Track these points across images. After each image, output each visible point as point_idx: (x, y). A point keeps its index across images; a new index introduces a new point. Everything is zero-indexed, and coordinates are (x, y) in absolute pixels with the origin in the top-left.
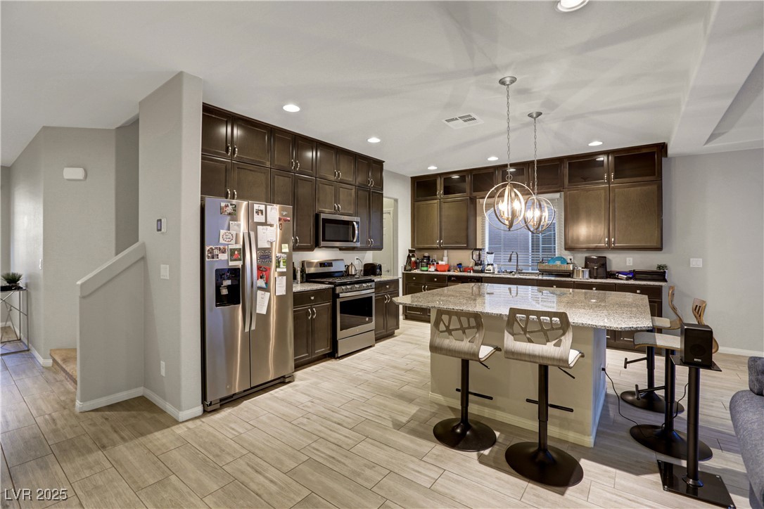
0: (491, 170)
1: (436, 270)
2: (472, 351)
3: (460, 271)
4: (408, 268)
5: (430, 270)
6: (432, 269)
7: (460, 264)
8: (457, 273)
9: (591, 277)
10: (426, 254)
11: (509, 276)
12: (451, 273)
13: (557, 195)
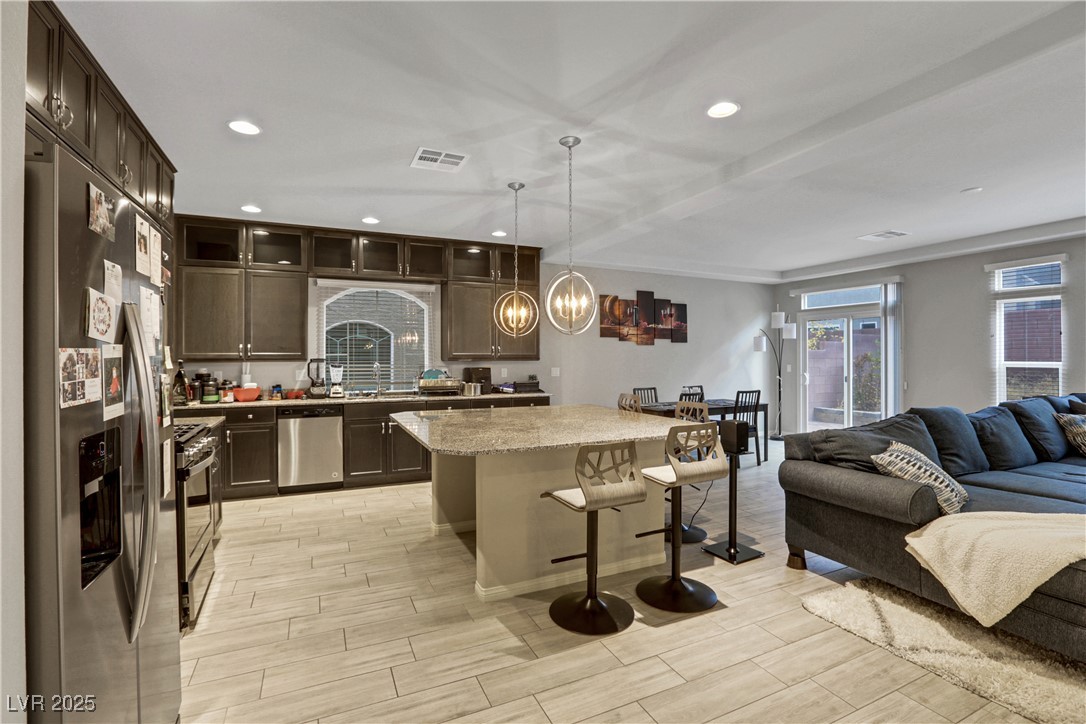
0: (347, 237)
1: (236, 400)
2: (639, 491)
3: (282, 398)
4: (180, 399)
5: (226, 399)
6: (230, 397)
7: (279, 386)
8: (278, 402)
9: (482, 393)
10: (203, 370)
11: (365, 400)
12: (265, 403)
13: (432, 288)
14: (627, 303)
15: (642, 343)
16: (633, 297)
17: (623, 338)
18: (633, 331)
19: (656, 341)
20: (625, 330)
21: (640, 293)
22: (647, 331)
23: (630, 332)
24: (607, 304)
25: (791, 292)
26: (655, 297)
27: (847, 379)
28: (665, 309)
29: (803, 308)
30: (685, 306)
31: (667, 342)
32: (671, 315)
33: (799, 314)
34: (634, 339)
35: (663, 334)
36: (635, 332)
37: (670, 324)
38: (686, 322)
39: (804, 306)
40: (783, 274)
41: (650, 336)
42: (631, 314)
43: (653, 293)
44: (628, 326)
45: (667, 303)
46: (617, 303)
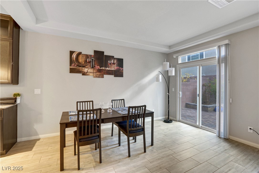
14: (87, 56)
15: (96, 77)
16: (92, 54)
17: (84, 74)
18: (90, 70)
19: (105, 76)
20: (86, 70)
21: (96, 52)
22: (99, 71)
23: (89, 71)
24: (74, 56)
25: (174, 55)
26: (105, 54)
27: (199, 95)
28: (110, 60)
29: (179, 63)
30: (122, 59)
31: (112, 77)
32: (114, 64)
33: (177, 65)
34: (92, 74)
35: (109, 73)
36: (92, 71)
37: (114, 68)
38: (122, 67)
39: (180, 61)
40: (170, 47)
41: (101, 73)
42: (89, 62)
43: (103, 52)
44: (87, 68)
45: (112, 57)
46: (81, 56)
